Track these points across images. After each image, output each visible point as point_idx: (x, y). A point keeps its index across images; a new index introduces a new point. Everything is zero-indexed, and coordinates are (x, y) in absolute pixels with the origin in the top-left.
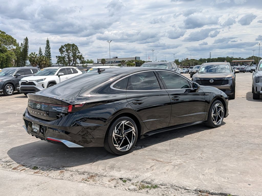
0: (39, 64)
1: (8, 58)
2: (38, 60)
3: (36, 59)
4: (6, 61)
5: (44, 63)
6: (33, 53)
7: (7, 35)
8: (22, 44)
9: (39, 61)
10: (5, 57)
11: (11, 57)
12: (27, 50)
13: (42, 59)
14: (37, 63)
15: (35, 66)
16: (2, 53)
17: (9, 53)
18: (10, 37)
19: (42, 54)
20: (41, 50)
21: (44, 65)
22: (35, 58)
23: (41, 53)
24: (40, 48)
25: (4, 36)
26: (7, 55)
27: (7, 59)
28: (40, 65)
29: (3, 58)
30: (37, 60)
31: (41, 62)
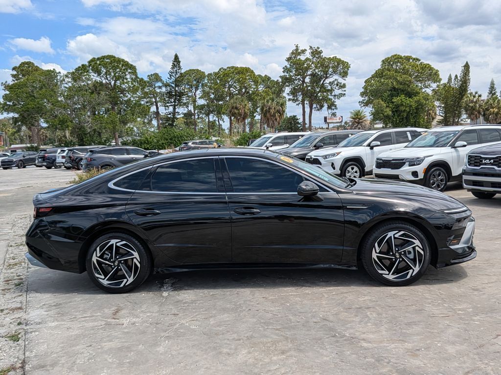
0: (484, 115)
1: (420, 107)
2: (482, 106)
3: (477, 105)
4: (416, 113)
5: (494, 111)
6: (474, 94)
7: (421, 63)
8: (456, 76)
9: (483, 109)
10: (414, 105)
11: (425, 104)
12: (465, 88)
13: (491, 104)
14: (479, 112)
15: (475, 118)
16: (409, 98)
17: (423, 97)
18: (427, 66)
19: (495, 93)
20: (494, 84)
21: (494, 115)
22: (476, 102)
23: (493, 92)
24: (492, 82)
25: (416, 65)
26: (418, 102)
27: (417, 109)
28: (486, 116)
29: (411, 106)
30: (480, 106)
31: (487, 109)
